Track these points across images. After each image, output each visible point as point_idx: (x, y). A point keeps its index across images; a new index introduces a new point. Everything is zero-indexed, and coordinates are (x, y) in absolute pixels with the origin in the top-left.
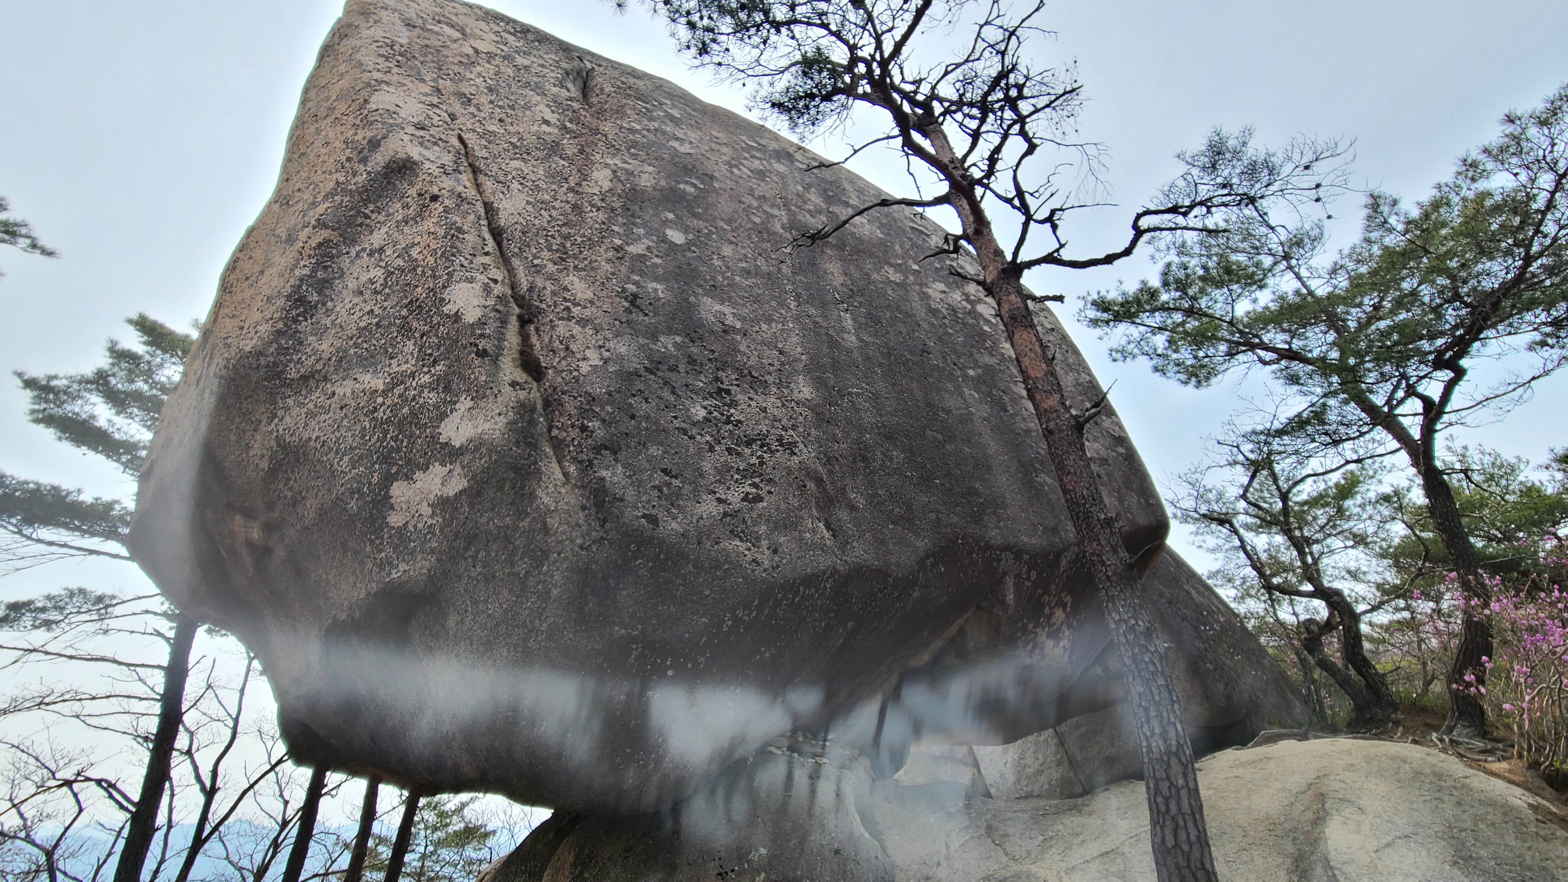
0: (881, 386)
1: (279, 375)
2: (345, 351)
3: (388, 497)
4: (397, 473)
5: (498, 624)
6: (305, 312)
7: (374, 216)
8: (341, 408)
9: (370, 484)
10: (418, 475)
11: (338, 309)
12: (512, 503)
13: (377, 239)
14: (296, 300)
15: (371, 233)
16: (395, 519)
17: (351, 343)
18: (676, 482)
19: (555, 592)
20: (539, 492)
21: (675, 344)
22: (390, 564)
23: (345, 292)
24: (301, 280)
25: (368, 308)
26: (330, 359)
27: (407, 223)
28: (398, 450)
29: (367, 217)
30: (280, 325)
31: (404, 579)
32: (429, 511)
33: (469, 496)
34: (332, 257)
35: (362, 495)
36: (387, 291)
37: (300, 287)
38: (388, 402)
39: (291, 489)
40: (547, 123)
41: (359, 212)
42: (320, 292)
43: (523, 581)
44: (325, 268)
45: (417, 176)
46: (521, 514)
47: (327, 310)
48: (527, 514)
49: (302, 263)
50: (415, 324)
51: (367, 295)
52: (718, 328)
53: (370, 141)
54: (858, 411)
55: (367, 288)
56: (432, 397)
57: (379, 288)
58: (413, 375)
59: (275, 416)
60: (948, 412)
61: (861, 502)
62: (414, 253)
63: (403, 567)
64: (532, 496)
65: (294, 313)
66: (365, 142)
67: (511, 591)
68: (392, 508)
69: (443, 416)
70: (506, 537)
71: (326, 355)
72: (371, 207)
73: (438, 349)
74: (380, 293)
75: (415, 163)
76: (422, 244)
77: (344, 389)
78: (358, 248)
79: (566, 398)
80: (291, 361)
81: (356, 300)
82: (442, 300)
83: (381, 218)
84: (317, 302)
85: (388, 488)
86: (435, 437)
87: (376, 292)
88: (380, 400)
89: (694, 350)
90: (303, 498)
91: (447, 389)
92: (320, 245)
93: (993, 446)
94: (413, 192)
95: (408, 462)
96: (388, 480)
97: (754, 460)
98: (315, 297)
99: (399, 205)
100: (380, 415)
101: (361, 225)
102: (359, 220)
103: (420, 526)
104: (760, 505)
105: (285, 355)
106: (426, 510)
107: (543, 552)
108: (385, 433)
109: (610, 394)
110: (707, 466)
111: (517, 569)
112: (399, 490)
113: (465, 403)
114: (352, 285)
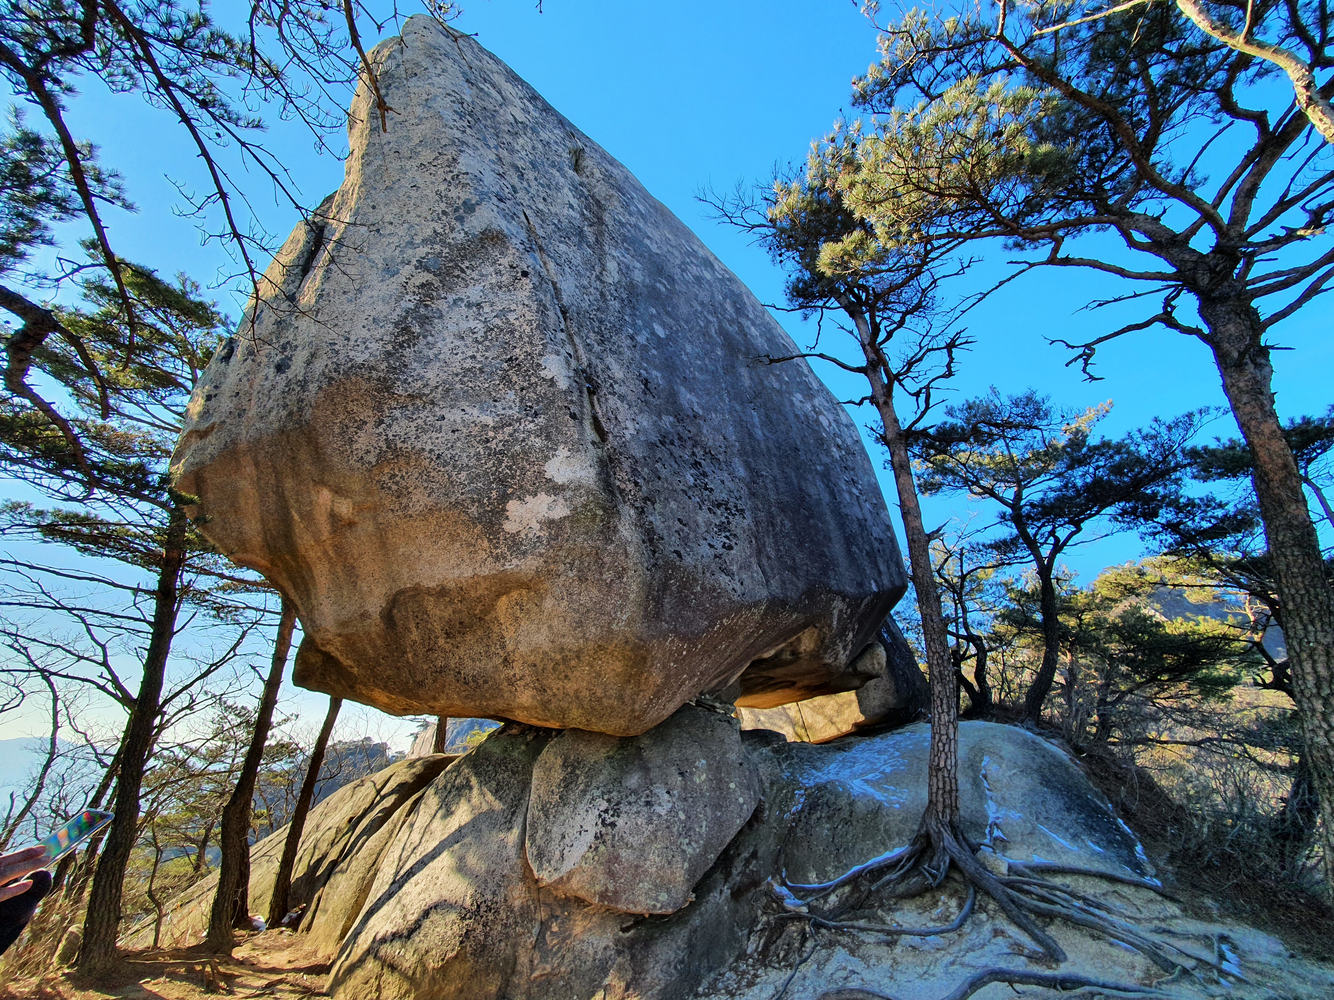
0: (776, 471)
1: (388, 389)
2: (451, 385)
3: (504, 510)
4: (512, 494)
5: (588, 611)
6: (409, 340)
7: (468, 272)
8: (453, 431)
9: (490, 498)
10: (528, 498)
11: (439, 345)
12: (602, 532)
13: (474, 293)
14: (403, 329)
15: (467, 286)
16: (510, 527)
17: (457, 379)
18: (686, 529)
19: (632, 596)
20: (620, 527)
21: (671, 423)
22: (505, 558)
23: (445, 332)
24: (407, 312)
25: (471, 354)
26: (437, 387)
27: (500, 288)
28: (513, 477)
29: (463, 271)
30: (389, 347)
31: (516, 570)
32: (538, 526)
33: (572, 521)
34: (432, 299)
35: (482, 505)
36: (487, 343)
37: (406, 318)
38: (500, 437)
39: (397, 483)
40: (571, 206)
41: (457, 265)
42: (421, 326)
43: (609, 586)
44: (426, 306)
45: (507, 248)
46: (609, 541)
47: (428, 343)
48: (612, 542)
49: (408, 297)
50: (515, 378)
51: (469, 341)
52: (690, 413)
53: (464, 203)
54: (766, 489)
55: (468, 336)
56: (538, 442)
57: (481, 339)
58: (519, 420)
59: (382, 422)
60: (810, 496)
61: (772, 554)
62: (512, 317)
63: (515, 562)
64: (615, 530)
65: (401, 339)
66: (460, 202)
67: (600, 591)
68: (507, 518)
69: (546, 458)
70: (597, 554)
71: (433, 383)
72: (467, 264)
73: (538, 404)
74: (480, 343)
75: (505, 236)
76: (519, 313)
77: (454, 416)
78: (455, 297)
79: (623, 459)
80: (398, 379)
81: (457, 343)
82: (539, 365)
83: (475, 275)
84: (419, 334)
85: (505, 503)
86: (541, 473)
87: (476, 341)
88: (491, 434)
89: (680, 429)
90: (409, 493)
91: (548, 437)
92: (423, 286)
93: (832, 524)
94: (505, 261)
95: (521, 487)
96: (504, 498)
97: (723, 519)
98: (416, 329)
99: (492, 269)
100: (493, 445)
101: (458, 277)
102: (457, 273)
103: (530, 535)
104: (733, 552)
105: (394, 373)
106: (537, 526)
107: (624, 569)
108: (501, 462)
109: (644, 458)
110: (700, 520)
111: (604, 577)
112: (513, 506)
113: (563, 452)
114: (453, 328)
